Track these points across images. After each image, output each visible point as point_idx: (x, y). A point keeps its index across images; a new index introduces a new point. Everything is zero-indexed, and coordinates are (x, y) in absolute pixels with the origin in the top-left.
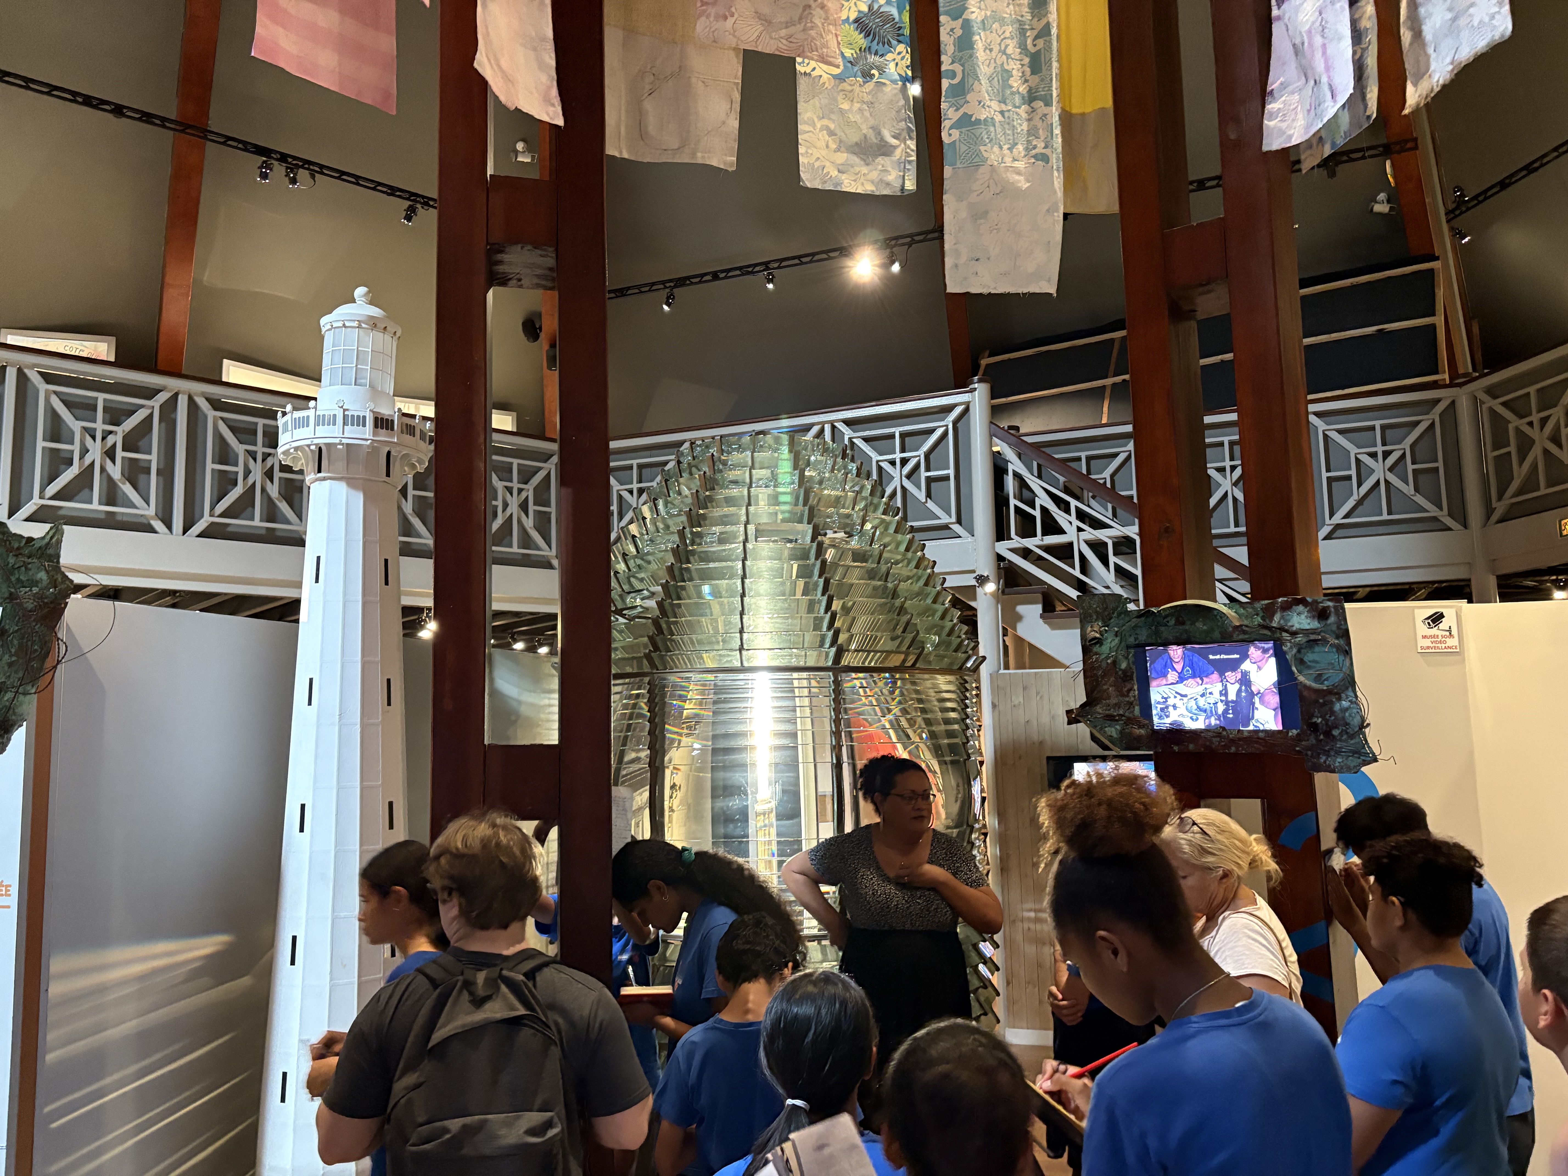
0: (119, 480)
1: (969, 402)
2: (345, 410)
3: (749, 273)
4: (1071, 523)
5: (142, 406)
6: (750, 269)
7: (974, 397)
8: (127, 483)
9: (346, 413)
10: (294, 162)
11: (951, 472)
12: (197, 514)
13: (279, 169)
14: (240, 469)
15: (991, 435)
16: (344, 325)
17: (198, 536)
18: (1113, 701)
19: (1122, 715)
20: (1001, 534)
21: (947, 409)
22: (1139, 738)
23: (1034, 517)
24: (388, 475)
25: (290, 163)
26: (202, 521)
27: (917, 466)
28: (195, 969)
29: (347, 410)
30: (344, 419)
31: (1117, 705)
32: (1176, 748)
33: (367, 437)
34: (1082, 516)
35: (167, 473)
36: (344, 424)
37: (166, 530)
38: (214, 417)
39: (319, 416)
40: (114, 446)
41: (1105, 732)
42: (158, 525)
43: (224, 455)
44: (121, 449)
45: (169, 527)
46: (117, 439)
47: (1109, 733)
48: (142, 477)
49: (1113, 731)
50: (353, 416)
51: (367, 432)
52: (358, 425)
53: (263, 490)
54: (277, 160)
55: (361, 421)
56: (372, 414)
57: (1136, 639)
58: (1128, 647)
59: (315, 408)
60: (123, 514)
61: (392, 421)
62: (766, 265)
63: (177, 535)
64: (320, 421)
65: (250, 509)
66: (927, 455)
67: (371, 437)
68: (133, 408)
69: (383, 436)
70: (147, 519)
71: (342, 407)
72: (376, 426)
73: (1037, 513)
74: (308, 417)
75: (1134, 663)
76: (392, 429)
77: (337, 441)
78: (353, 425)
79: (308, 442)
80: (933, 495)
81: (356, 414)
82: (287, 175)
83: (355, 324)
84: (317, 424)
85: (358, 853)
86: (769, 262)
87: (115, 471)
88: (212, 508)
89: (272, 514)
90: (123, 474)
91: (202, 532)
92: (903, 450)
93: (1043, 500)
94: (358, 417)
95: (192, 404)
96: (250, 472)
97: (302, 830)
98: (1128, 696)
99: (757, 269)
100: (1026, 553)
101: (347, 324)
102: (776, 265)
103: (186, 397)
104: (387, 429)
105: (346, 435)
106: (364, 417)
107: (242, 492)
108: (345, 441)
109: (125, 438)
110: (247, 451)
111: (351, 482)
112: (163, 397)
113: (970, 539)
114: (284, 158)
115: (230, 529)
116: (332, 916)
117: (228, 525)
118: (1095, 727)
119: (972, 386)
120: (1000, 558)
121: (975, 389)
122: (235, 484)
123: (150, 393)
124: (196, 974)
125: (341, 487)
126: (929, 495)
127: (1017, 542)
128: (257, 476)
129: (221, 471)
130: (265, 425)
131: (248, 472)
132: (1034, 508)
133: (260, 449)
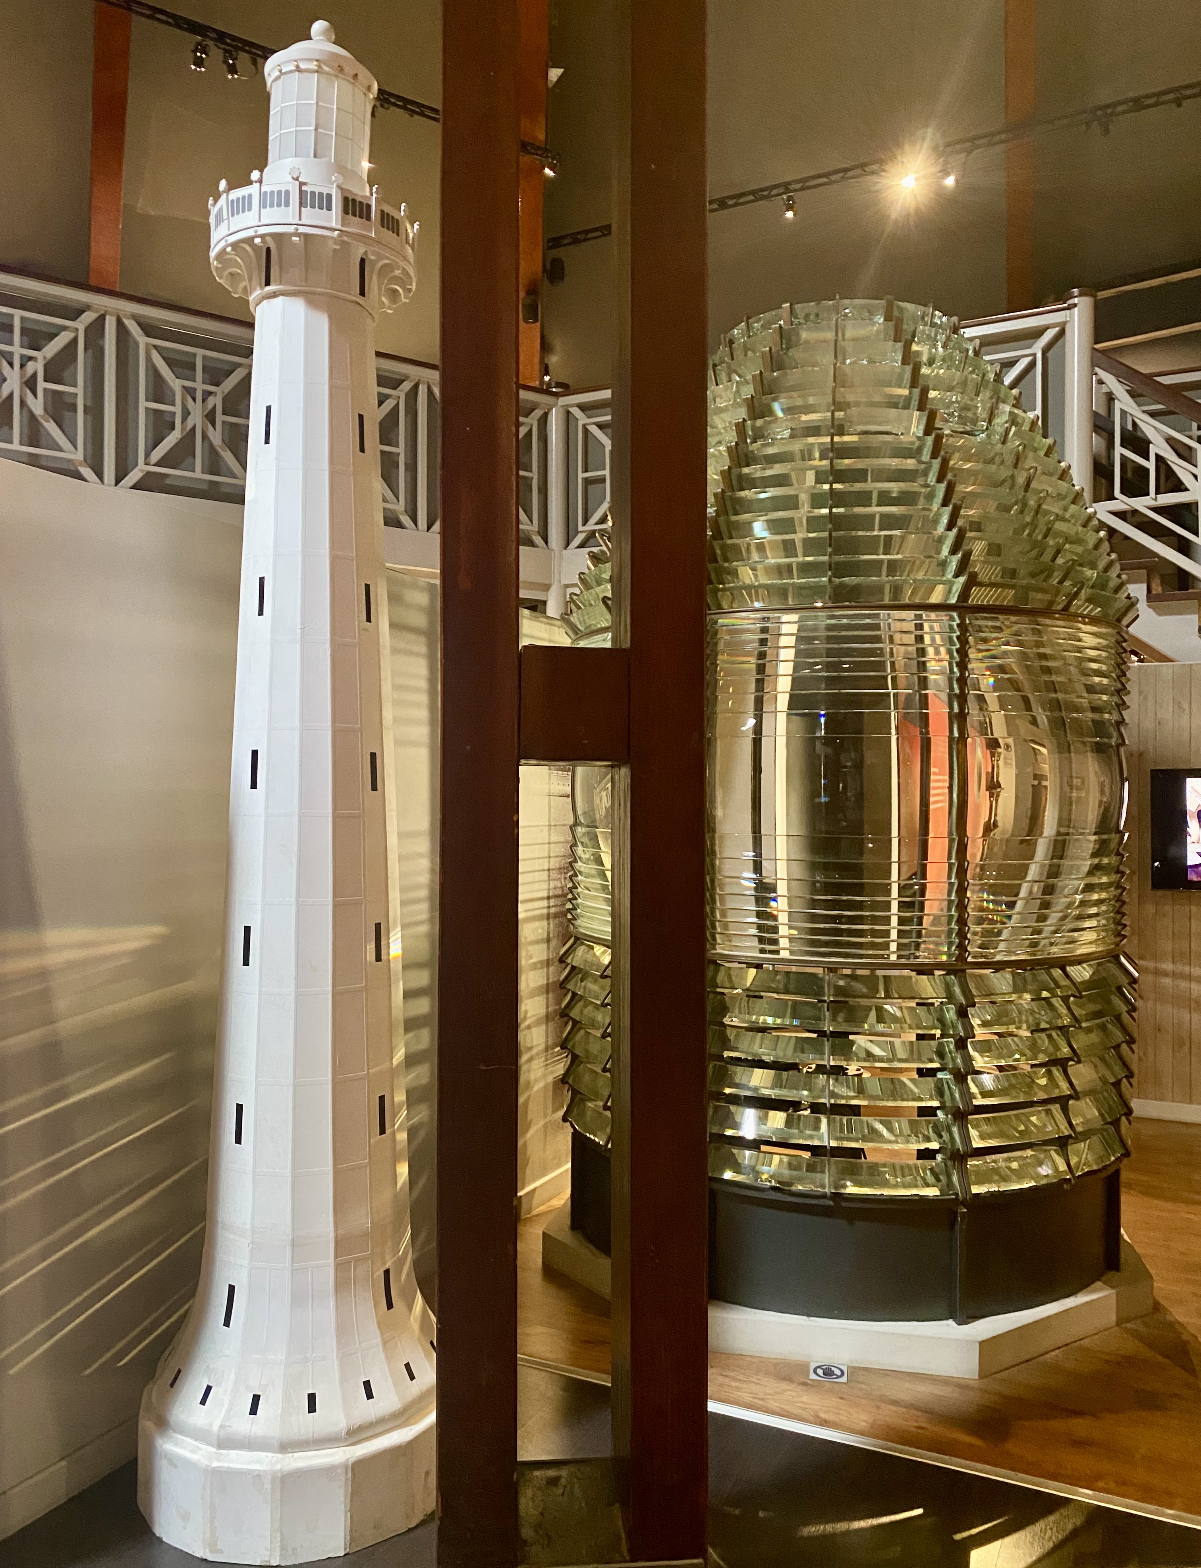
0: (42, 417)
1: (1065, 323)
2: (302, 184)
3: (764, 198)
5: (65, 328)
6: (765, 193)
7: (1072, 316)
8: (52, 421)
9: (304, 188)
10: (234, 43)
12: (130, 461)
13: (216, 53)
14: (177, 409)
15: (1094, 364)
16: (298, 66)
17: (134, 487)
20: (1101, 493)
21: (1035, 333)
23: (1145, 470)
24: (362, 293)
25: (228, 45)
26: (136, 470)
29: (305, 184)
30: (301, 198)
33: (334, 225)
35: (95, 411)
36: (301, 205)
37: (98, 480)
38: (147, 344)
39: (266, 193)
40: (34, 376)
42: (86, 472)
43: (159, 391)
44: (43, 379)
45: (100, 476)
46: (37, 367)
48: (68, 415)
50: (313, 193)
51: (333, 218)
52: (321, 208)
53: (204, 436)
54: (212, 39)
55: (325, 202)
56: (339, 192)
59: (260, 181)
60: (47, 457)
61: (369, 206)
62: (786, 187)
63: (109, 485)
64: (265, 201)
65: (191, 458)
67: (339, 227)
68: (53, 331)
69: (355, 226)
70: (75, 466)
71: (297, 179)
72: (346, 211)
73: (1150, 465)
74: (250, 196)
76: (369, 218)
77: (291, 229)
78: (313, 206)
79: (250, 233)
81: (317, 190)
82: (226, 62)
83: (313, 66)
84: (263, 205)
85: (330, 819)
86: (789, 183)
87: (37, 406)
88: (147, 455)
89: (214, 465)
90: (45, 410)
91: (135, 484)
93: (1159, 447)
94: (321, 194)
95: (121, 329)
96: (189, 414)
97: (254, 785)
99: (774, 192)
100: (1134, 518)
101: (303, 66)
102: (798, 186)
103: (114, 319)
104: (361, 217)
105: (303, 222)
106: (329, 196)
107: (180, 437)
108: (302, 230)
109: (46, 367)
110: (184, 387)
111: (312, 299)
112: (88, 317)
114: (221, 37)
115: (168, 481)
116: (297, 901)
117: (166, 476)
119: (1070, 302)
121: (1075, 305)
122: (173, 428)
123: (74, 312)
125: (296, 307)
127: (1122, 502)
128: (196, 418)
129: (156, 411)
130: (204, 357)
131: (186, 414)
132: (1148, 459)
133: (200, 386)
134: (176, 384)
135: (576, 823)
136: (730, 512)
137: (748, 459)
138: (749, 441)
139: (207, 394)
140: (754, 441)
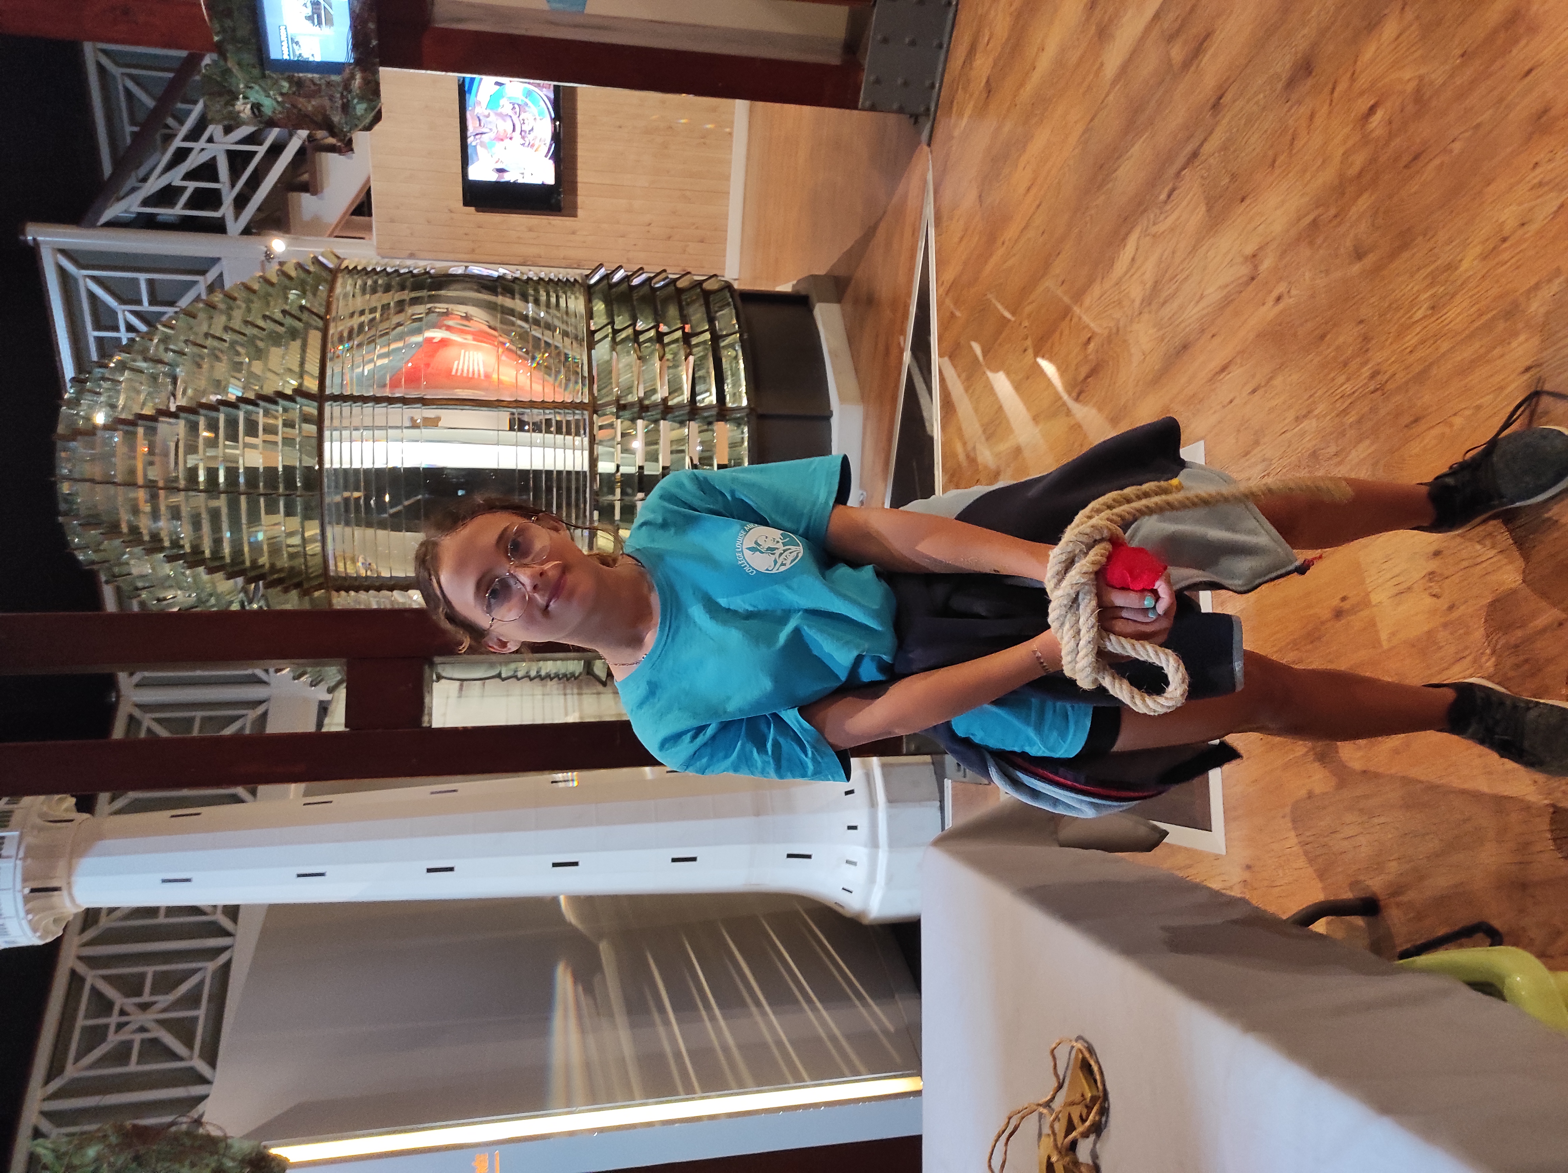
1: (52, 247)
4: (203, 149)
7: (46, 242)
11: (142, 277)
12: (189, 1073)
14: (138, 1036)
15: (94, 228)
17: (214, 1067)
18: (327, 102)
19: (342, 94)
20: (218, 227)
21: (63, 275)
22: (366, 82)
23: (197, 190)
26: (197, 1067)
27: (136, 314)
28: (584, 990)
31: (331, 98)
32: (374, 43)
34: (194, 135)
41: (362, 116)
43: (119, 1055)
46: (129, 1003)
47: (363, 112)
49: (360, 108)
53: (165, 1010)
57: (254, 67)
58: (264, 76)
63: (212, 1089)
65: (186, 1020)
66: (122, 301)
73: (192, 185)
75: (282, 74)
80: (170, 299)
88: (183, 1058)
89: (192, 999)
91: (211, 1066)
92: (116, 329)
93: (175, 177)
96: (142, 1026)
98: (320, 85)
100: (241, 202)
107: (165, 1032)
110: (116, 1032)
113: (224, 262)
118: (356, 126)
119: (32, 243)
120: (247, 231)
121: (35, 239)
122: (157, 1038)
124: (589, 990)
126: (172, 304)
127: (226, 210)
128: (147, 1018)
129: (141, 1055)
130: (86, 1017)
131: (142, 1029)
132: (185, 188)
133: (114, 1019)
134: (113, 1039)
135: (499, 676)
136: (242, 567)
137: (197, 550)
138: (182, 552)
139: (122, 1013)
140: (182, 547)
